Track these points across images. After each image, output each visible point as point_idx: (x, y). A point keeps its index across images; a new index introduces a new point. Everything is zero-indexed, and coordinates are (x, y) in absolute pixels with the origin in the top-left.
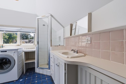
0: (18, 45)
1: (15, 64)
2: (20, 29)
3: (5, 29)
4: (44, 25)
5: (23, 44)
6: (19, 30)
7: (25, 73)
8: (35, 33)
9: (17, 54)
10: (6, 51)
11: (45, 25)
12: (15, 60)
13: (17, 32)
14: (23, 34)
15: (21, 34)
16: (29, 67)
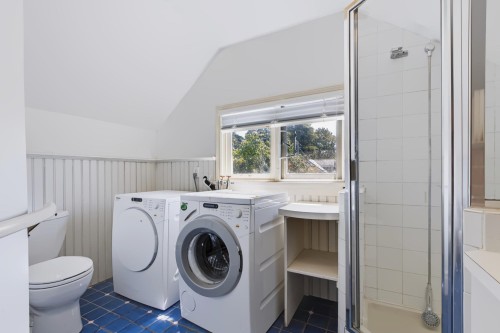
0: (275, 181)
1: (241, 271)
2: (278, 107)
3: (236, 117)
4: (398, 54)
5: (293, 175)
6: (277, 112)
7: (292, 323)
8: (342, 118)
9: (248, 224)
10: (216, 206)
11: (405, 54)
12: (240, 253)
13: (269, 122)
14: (291, 129)
15: (282, 128)
16: (316, 295)
